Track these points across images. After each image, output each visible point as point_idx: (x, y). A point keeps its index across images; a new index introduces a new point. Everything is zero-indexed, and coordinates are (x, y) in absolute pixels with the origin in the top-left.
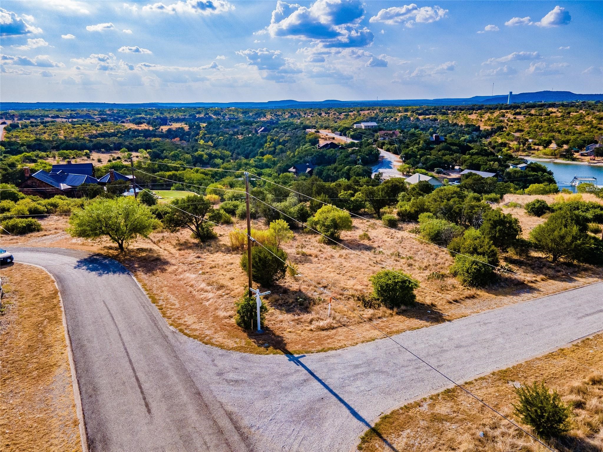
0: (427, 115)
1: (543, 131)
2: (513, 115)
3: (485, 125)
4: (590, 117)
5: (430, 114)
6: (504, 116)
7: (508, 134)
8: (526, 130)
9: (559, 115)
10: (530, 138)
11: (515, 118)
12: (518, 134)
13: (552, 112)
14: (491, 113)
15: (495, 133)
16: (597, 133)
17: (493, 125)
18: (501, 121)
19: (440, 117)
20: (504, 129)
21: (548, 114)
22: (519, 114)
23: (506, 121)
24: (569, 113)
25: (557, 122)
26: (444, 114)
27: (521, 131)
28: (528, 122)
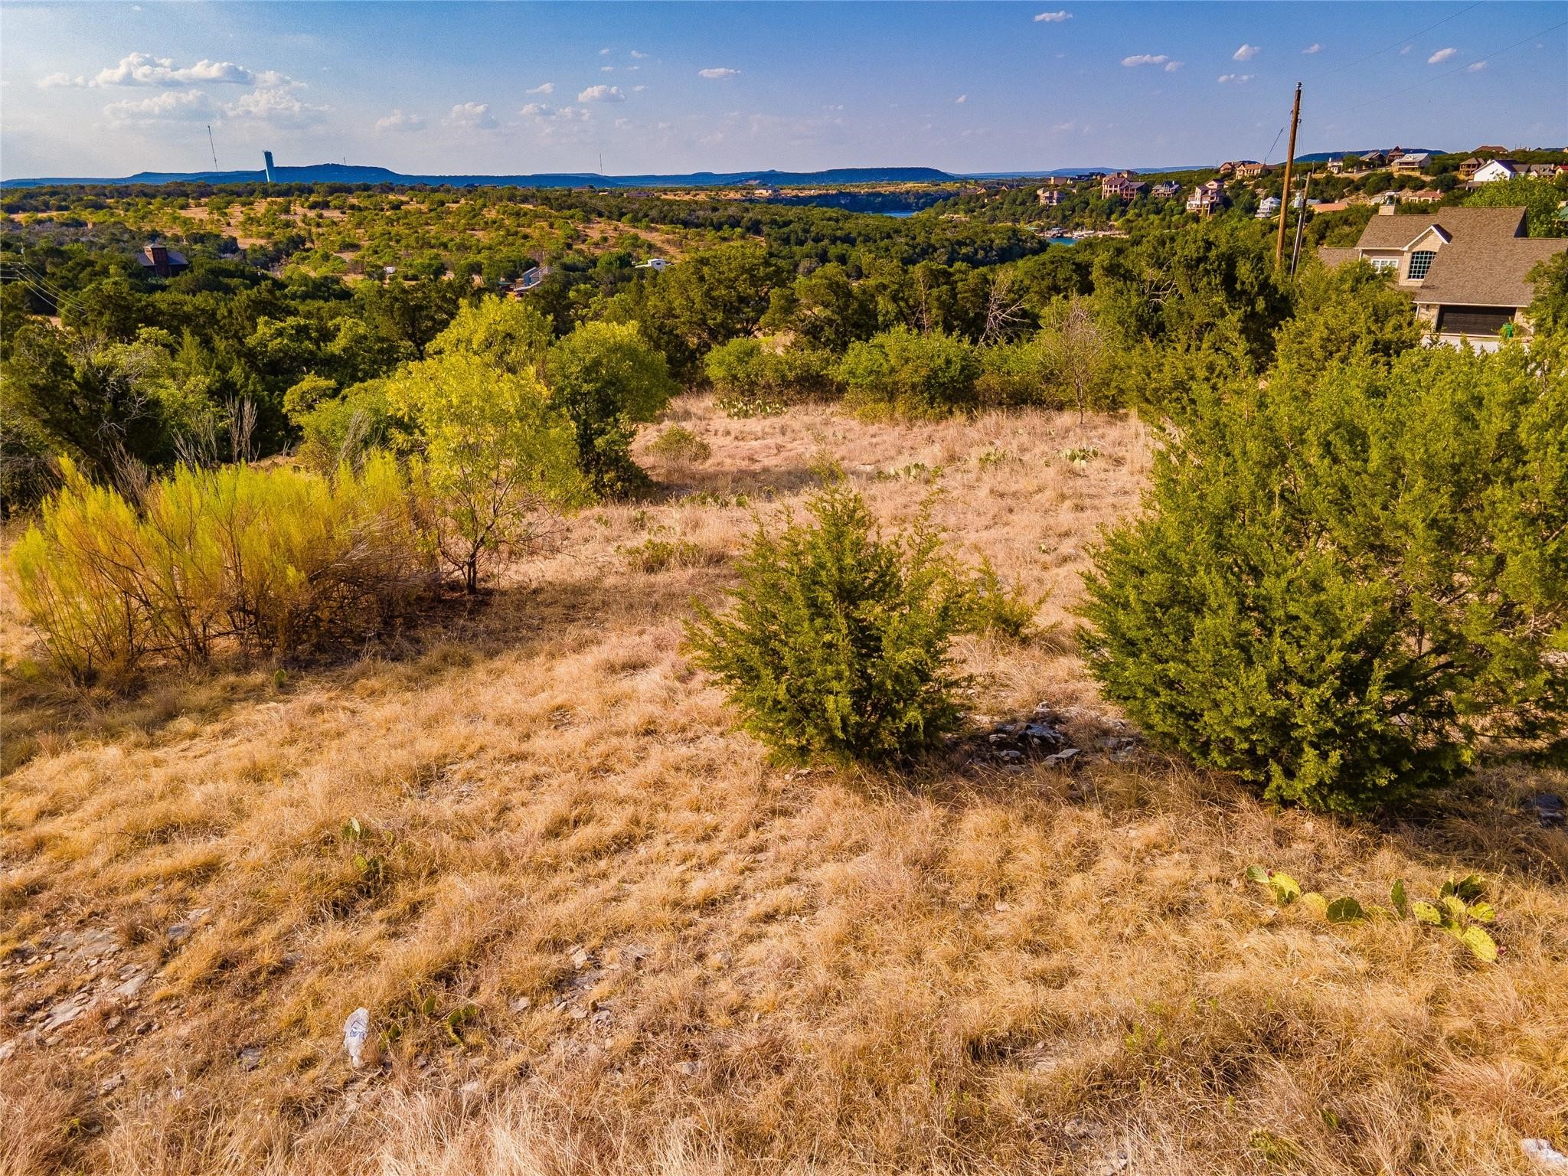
0: (37, 210)
1: (407, 247)
2: (312, 207)
3: (247, 236)
4: (494, 212)
5: (47, 207)
6: (287, 211)
7: (326, 257)
8: (366, 244)
9: (424, 207)
10: (386, 264)
11: (321, 216)
12: (348, 256)
13: (403, 203)
14: (244, 205)
15: (289, 255)
16: (523, 245)
17: (270, 235)
18: (288, 225)
19: (90, 218)
20: (308, 245)
21: (396, 207)
22: (326, 205)
23: (300, 224)
24: (443, 204)
25: (427, 224)
26: (98, 207)
27: (355, 247)
28: (359, 225)
